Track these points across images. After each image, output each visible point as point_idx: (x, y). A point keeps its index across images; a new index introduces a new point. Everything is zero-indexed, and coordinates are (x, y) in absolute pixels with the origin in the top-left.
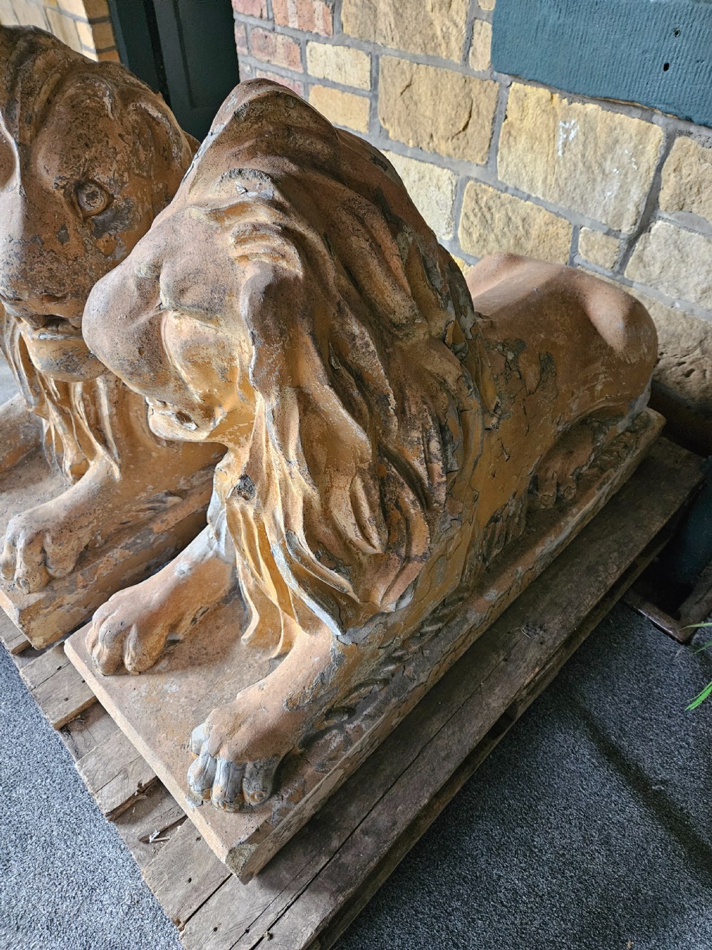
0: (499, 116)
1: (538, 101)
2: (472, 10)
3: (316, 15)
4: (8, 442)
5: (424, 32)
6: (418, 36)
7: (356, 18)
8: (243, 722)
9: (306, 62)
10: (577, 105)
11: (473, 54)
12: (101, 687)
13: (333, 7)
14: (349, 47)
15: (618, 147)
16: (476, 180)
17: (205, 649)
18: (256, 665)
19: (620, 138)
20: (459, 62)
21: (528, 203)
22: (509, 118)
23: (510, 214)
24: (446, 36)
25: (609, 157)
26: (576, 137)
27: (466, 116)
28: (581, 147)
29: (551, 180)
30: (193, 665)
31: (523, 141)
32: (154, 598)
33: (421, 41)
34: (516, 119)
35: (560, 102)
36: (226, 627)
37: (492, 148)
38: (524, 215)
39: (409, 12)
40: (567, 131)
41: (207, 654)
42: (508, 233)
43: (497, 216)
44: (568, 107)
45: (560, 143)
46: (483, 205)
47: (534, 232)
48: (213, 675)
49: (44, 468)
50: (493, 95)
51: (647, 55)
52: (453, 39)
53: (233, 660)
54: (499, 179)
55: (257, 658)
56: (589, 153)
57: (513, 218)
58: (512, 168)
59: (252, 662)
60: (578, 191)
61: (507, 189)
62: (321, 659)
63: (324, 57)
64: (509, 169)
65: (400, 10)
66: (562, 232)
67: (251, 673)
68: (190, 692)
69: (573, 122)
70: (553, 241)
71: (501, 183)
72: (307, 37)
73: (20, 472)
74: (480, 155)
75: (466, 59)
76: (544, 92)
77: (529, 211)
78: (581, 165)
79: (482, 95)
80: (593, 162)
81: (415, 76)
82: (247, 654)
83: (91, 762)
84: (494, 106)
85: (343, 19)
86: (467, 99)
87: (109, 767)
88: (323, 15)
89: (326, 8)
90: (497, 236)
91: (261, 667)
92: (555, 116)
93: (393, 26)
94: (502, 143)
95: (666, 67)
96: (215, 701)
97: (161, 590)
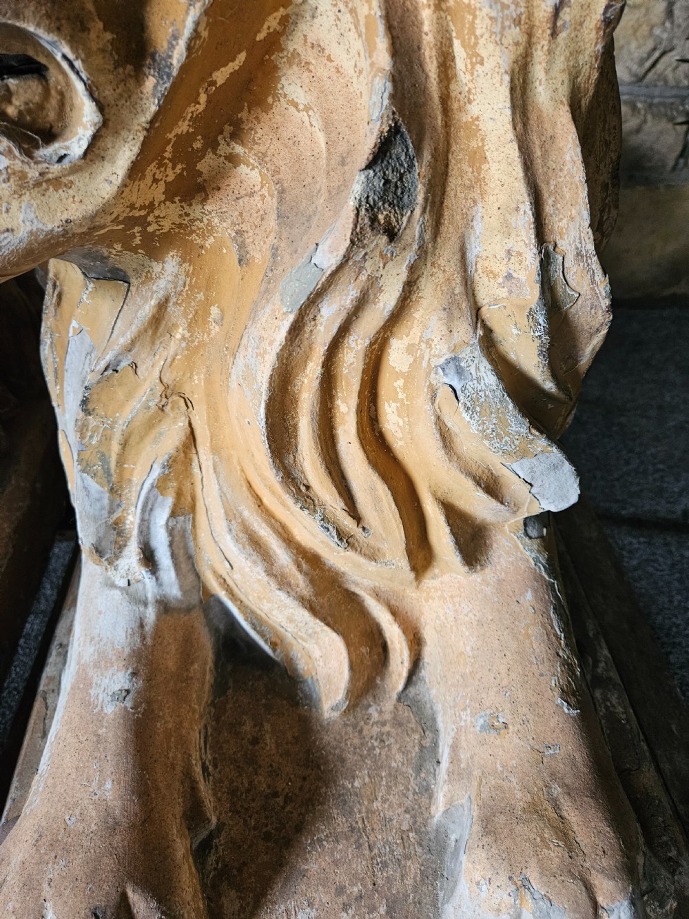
8: (557, 807)
17: (276, 794)
18: (387, 728)
32: (109, 795)
36: (267, 726)
41: (288, 799)
48: (341, 820)
53: (343, 760)
55: (375, 716)
59: (376, 729)
62: (535, 591)
67: (395, 748)
68: (340, 891)
82: (355, 726)
91: (398, 723)
96: (398, 852)
97: (109, 768)
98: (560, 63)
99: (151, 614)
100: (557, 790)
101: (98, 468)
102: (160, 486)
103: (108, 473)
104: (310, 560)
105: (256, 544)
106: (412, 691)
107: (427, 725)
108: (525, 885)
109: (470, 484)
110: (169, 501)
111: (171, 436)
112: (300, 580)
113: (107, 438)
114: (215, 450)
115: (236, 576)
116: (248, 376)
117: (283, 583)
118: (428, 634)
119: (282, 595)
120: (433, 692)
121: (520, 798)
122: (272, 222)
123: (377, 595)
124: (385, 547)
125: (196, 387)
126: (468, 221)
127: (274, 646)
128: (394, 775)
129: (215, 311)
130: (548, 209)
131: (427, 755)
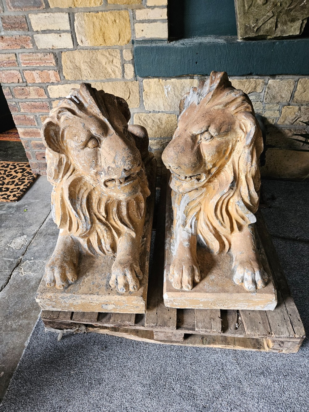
0: (141, 90)
1: (155, 82)
2: (122, 61)
3: (50, 76)
4: (73, 255)
5: (103, 72)
6: (101, 73)
7: (72, 73)
9: (48, 93)
10: (168, 81)
11: (126, 74)
12: (194, 293)
13: (59, 71)
14: (70, 84)
15: (185, 88)
16: (138, 113)
17: (208, 264)
18: (225, 257)
19: (185, 86)
20: (121, 78)
21: (159, 114)
22: (145, 90)
23: (153, 119)
24: (114, 72)
25: (183, 92)
26: (171, 89)
27: (129, 94)
28: (173, 92)
29: (166, 104)
30: (210, 269)
31: (152, 96)
33: (103, 75)
34: (148, 90)
35: (162, 81)
36: (205, 255)
37: (141, 101)
38: (159, 118)
39: (96, 66)
40: (167, 89)
42: (154, 125)
43: (148, 122)
44: (165, 82)
45: (166, 93)
46: (143, 120)
47: (164, 122)
48: (218, 267)
49: (90, 258)
50: (137, 85)
51: (190, 61)
52: (117, 72)
54: (146, 110)
55: (223, 255)
56: (176, 93)
57: (155, 120)
58: (150, 105)
59: (223, 257)
60: (176, 104)
61: (150, 112)
62: (250, 236)
63: (57, 90)
64: (150, 106)
65: (92, 67)
66: (173, 118)
67: (226, 260)
68: (218, 275)
69: (168, 86)
70: (171, 122)
71: (148, 111)
72: (47, 84)
73: (83, 264)
74: (136, 105)
75: (123, 76)
76: (156, 80)
77: (160, 116)
78: (175, 97)
79: (133, 86)
80: (179, 95)
81: (103, 87)
82: (219, 256)
83: (200, 325)
84: (138, 88)
85: (64, 74)
86: (128, 89)
87: (206, 321)
88: (54, 75)
89: (55, 72)
90: (150, 128)
91: (227, 257)
92: (162, 85)
93: (90, 72)
94: (145, 98)
95: (196, 63)
96: (227, 271)
97: (187, 253)
98: (250, 174)
99: (190, 235)
100: (250, 260)
101: (186, 213)
102: (195, 216)
103: (187, 214)
104: (215, 229)
105: (208, 225)
106: (229, 252)
107: (231, 257)
108: (245, 268)
109: (240, 217)
110: (196, 218)
111: (198, 209)
112: (213, 231)
113: (189, 209)
114: (204, 211)
115: (203, 230)
116: (213, 202)
117: (211, 231)
118: (232, 243)
119: (211, 233)
120: (233, 253)
121: (245, 261)
122: (218, 185)
123: (224, 236)
124: (227, 226)
125: (203, 203)
126: (240, 187)
127: (206, 243)
128: (226, 263)
129: (208, 194)
130: (249, 186)
131: (231, 261)
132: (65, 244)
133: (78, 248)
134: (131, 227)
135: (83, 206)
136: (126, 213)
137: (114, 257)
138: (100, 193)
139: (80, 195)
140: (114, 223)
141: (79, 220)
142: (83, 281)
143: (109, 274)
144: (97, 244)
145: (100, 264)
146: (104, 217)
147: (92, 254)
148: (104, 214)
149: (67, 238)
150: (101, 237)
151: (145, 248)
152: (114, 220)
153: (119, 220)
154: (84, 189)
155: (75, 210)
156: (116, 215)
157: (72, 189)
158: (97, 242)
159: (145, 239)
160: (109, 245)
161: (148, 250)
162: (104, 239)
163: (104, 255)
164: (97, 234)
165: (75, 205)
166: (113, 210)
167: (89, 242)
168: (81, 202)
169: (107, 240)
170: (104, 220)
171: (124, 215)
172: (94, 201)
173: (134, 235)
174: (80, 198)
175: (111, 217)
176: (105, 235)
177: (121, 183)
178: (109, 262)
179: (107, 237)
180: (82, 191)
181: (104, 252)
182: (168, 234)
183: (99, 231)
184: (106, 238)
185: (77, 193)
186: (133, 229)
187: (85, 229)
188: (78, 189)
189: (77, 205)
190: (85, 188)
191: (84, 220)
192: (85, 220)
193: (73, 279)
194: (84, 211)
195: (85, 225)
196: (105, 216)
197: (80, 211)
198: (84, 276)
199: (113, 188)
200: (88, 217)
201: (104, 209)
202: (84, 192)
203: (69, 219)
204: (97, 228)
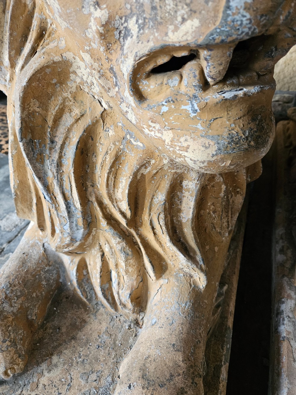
4: (34, 295)
49: (79, 308)
73: (56, 323)
132: (23, 262)
133: (55, 276)
134: (199, 257)
135: (64, 169)
136: (190, 216)
137: (137, 323)
138: (122, 134)
139: (58, 134)
140: (150, 237)
141: (53, 210)
142: (35, 380)
143: (110, 379)
144: (99, 280)
145: (95, 335)
146: (123, 214)
147: (85, 300)
148: (125, 206)
149: (32, 246)
150: (112, 266)
151: (223, 318)
152: (153, 228)
153: (165, 233)
154: (73, 114)
155: (42, 177)
156: (162, 216)
157: (38, 110)
158: (98, 276)
159: (225, 288)
160: (129, 292)
161: (230, 322)
162: (118, 273)
163: (113, 311)
164: (103, 255)
165: (42, 162)
166: (156, 201)
167: (82, 267)
168: (60, 157)
169: (125, 277)
170: (123, 222)
171: (184, 221)
172: (100, 159)
173: (201, 280)
174: (59, 141)
175: (146, 218)
176: (122, 264)
177: (205, 85)
178: (120, 336)
179: (127, 272)
180: (67, 120)
181: (113, 304)
182: (287, 288)
183: (106, 249)
184: (122, 272)
185: (50, 123)
186: (203, 266)
187: (68, 239)
188: (53, 111)
189: (48, 162)
190: (76, 111)
191: (65, 214)
192: (69, 212)
193: (9, 371)
194: (66, 185)
195: (67, 227)
196: (129, 214)
197: (55, 182)
198: (44, 366)
199: (165, 109)
200: (78, 205)
201: (127, 191)
202: (72, 125)
203: (35, 201)
204: (102, 241)
